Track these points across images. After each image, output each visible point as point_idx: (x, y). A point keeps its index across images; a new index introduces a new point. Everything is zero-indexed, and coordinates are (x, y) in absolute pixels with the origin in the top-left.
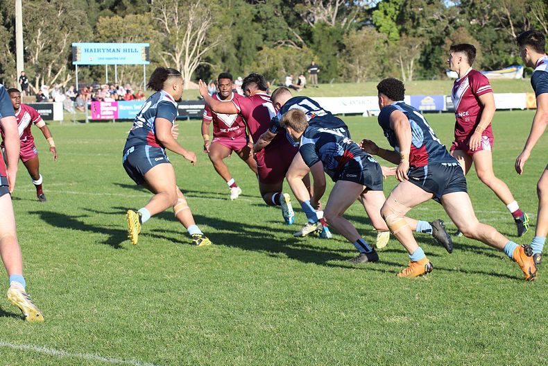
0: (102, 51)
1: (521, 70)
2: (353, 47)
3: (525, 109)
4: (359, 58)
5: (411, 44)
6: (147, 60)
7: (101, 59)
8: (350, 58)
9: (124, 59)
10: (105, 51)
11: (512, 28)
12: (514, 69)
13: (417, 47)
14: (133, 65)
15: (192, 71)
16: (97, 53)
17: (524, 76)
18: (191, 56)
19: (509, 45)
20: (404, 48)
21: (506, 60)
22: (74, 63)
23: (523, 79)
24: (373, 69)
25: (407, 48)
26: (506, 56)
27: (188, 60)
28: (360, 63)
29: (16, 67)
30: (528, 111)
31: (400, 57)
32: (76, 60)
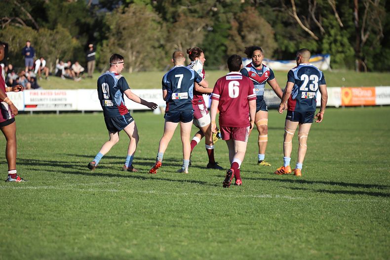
1: (328, 59)
2: (124, 29)
3: (340, 107)
4: (132, 43)
5: (192, 25)
8: (121, 42)
11: (294, 8)
12: (320, 58)
13: (199, 30)
17: (331, 67)
19: (289, 29)
20: (184, 31)
21: (286, 47)
23: (330, 70)
24: (147, 55)
25: (188, 31)
26: (286, 42)
28: (132, 47)
30: (344, 109)
31: (179, 42)
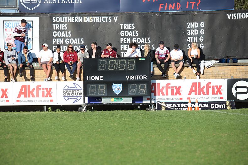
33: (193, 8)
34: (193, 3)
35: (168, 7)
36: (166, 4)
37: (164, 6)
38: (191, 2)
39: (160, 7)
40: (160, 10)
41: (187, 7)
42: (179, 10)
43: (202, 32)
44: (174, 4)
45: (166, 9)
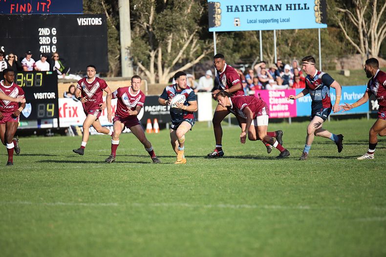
0: (253, 8)
6: (323, 22)
7: (251, 22)
9: (288, 20)
10: (259, 8)
14: (292, 31)
15: (382, 38)
16: (245, 12)
18: (381, 13)
22: (211, 30)
27: (375, 20)
29: (118, 39)
32: (214, 25)
33: (43, 10)
34: (44, 4)
35: (19, 9)
36: (17, 4)
37: (15, 7)
38: (41, 3)
39: (12, 8)
40: (11, 13)
41: (38, 10)
42: (30, 13)
43: (55, 41)
44: (25, 5)
45: (17, 11)
